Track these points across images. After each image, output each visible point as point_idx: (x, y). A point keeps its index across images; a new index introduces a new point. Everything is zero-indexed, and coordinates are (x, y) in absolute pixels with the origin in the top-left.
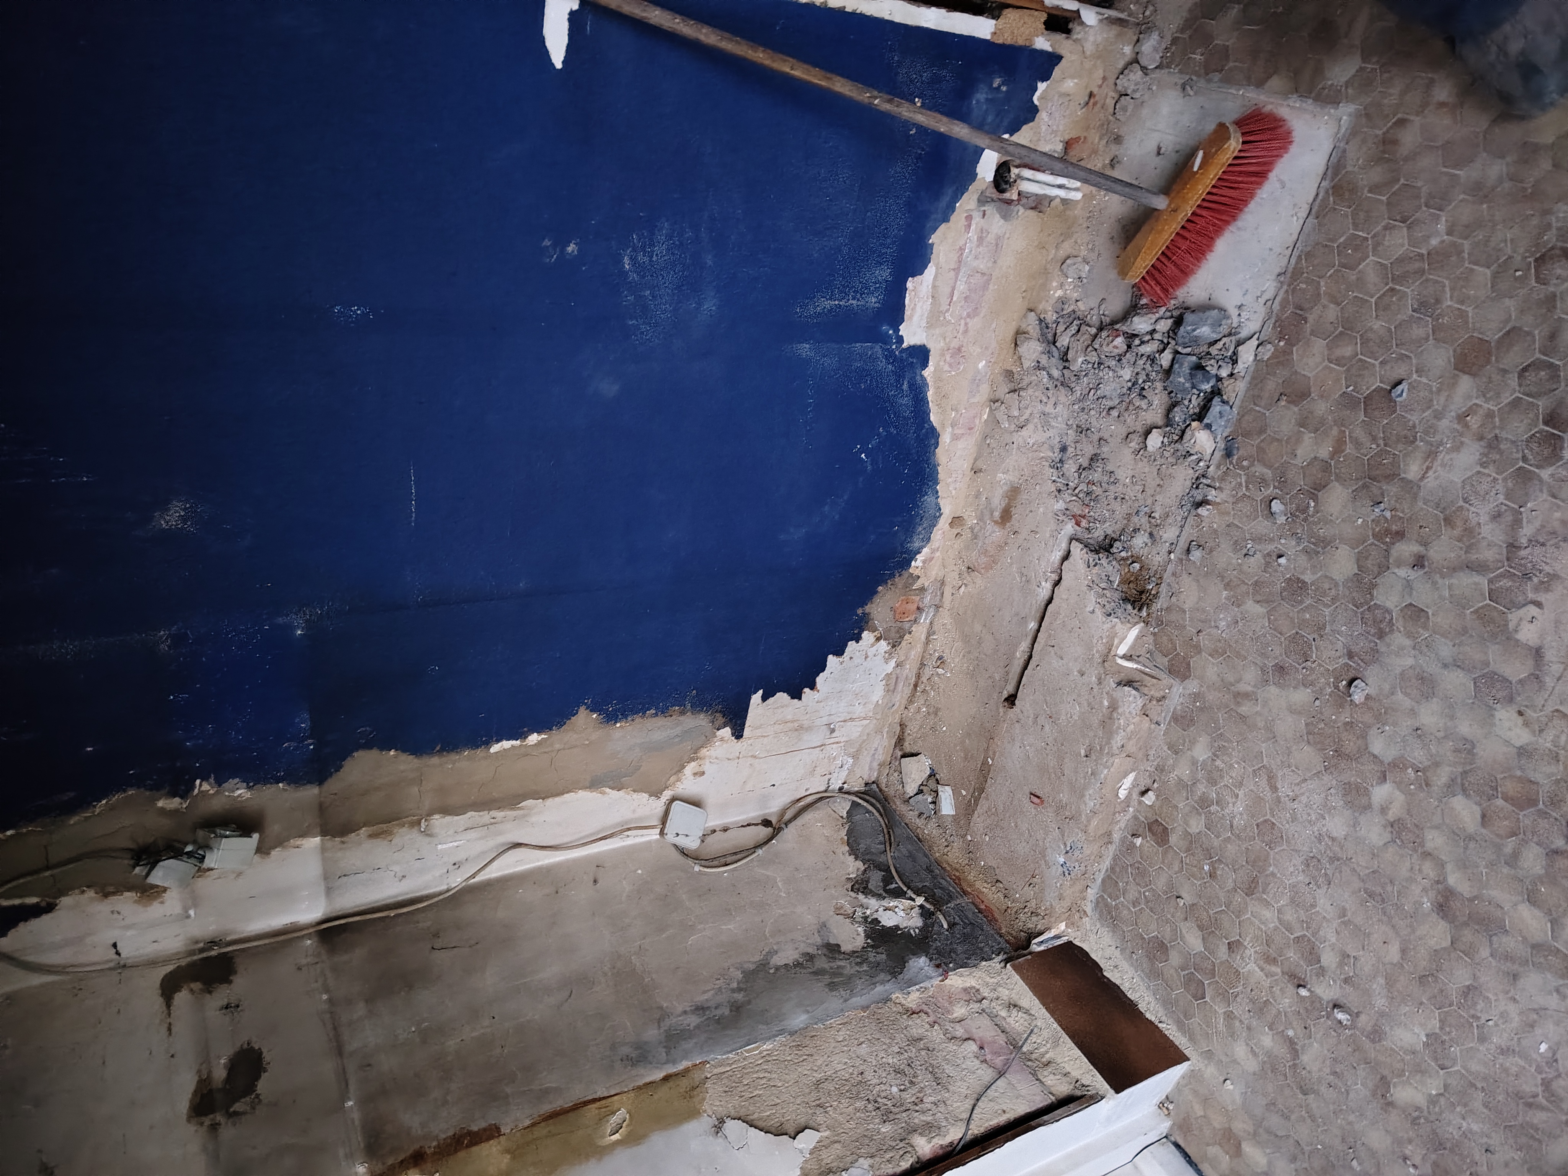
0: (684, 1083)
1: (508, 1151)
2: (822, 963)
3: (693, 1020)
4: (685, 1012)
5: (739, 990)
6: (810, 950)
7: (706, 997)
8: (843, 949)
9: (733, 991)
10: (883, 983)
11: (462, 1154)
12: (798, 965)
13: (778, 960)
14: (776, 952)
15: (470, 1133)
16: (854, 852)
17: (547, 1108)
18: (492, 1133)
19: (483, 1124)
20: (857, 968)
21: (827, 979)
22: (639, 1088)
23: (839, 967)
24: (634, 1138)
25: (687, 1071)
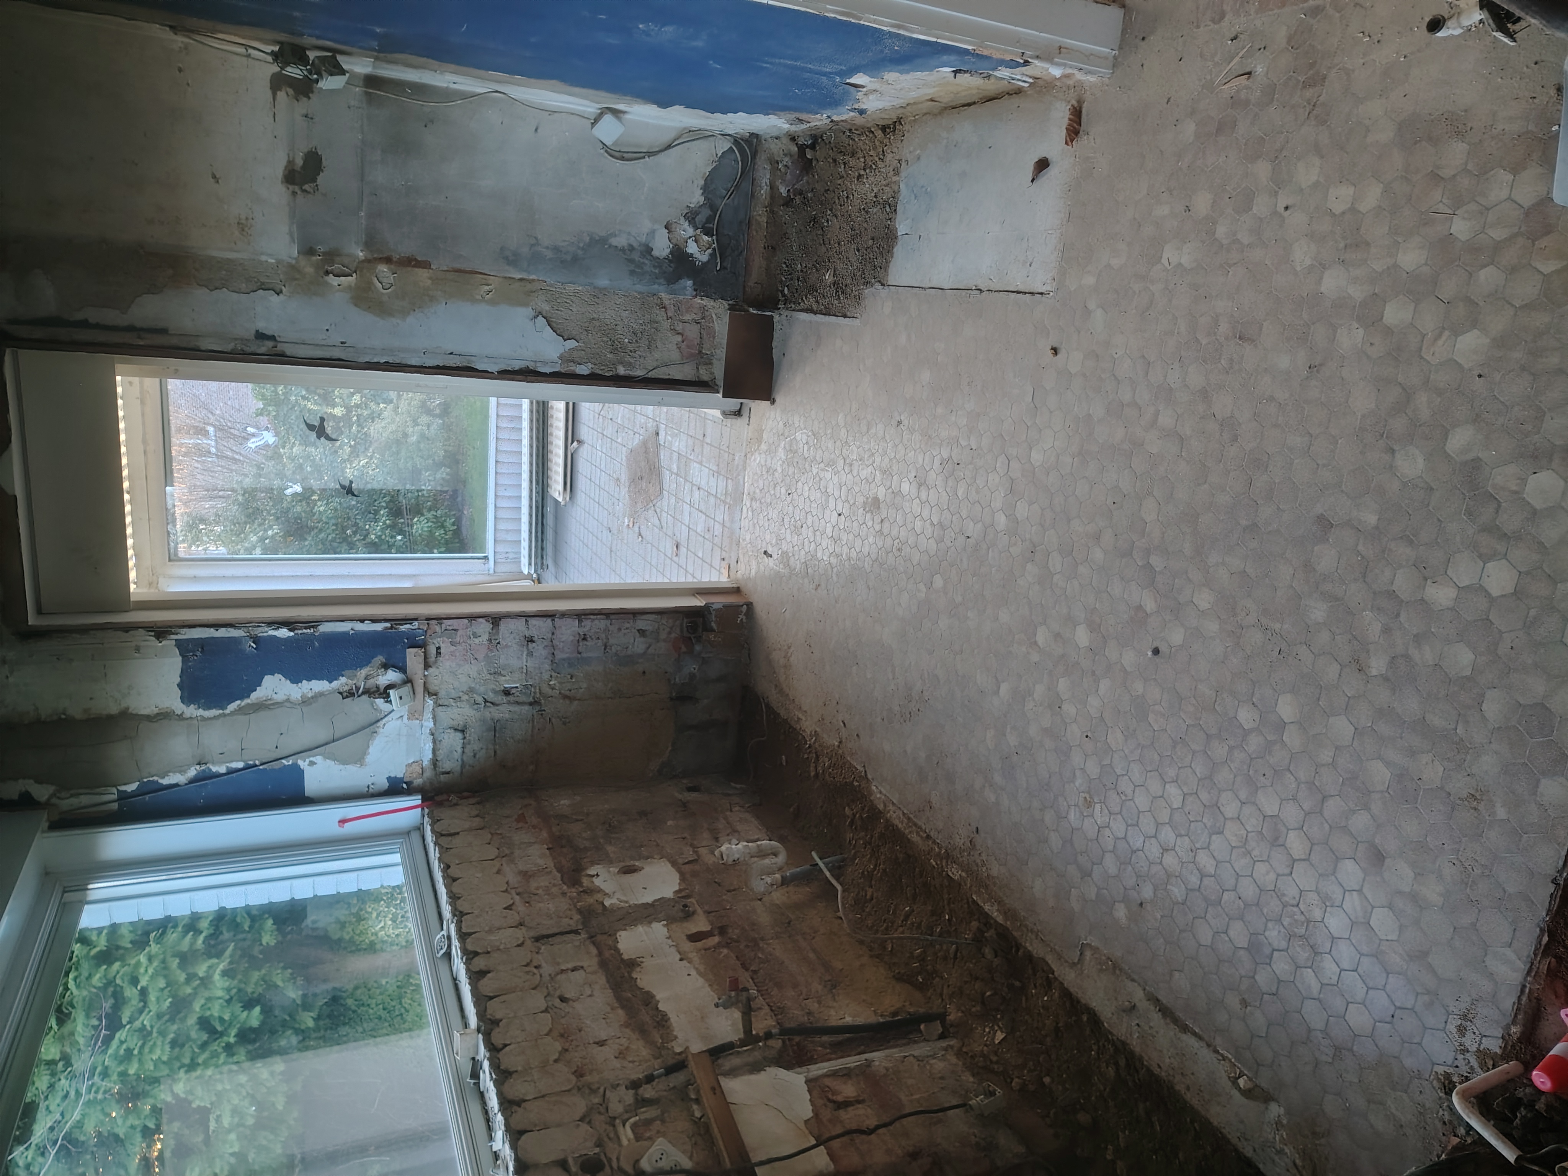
0: (529, 287)
1: (430, 278)
2: (636, 256)
3: (549, 254)
4: (547, 248)
5: (583, 249)
6: (635, 245)
7: (563, 244)
8: (653, 253)
9: (579, 248)
10: (659, 284)
11: (409, 269)
12: (623, 250)
13: (614, 241)
14: (615, 236)
15: (416, 260)
16: (705, 189)
17: (458, 266)
18: (426, 265)
19: (424, 259)
20: (652, 269)
21: (632, 267)
22: (506, 278)
23: (644, 263)
24: (493, 303)
25: (533, 280)
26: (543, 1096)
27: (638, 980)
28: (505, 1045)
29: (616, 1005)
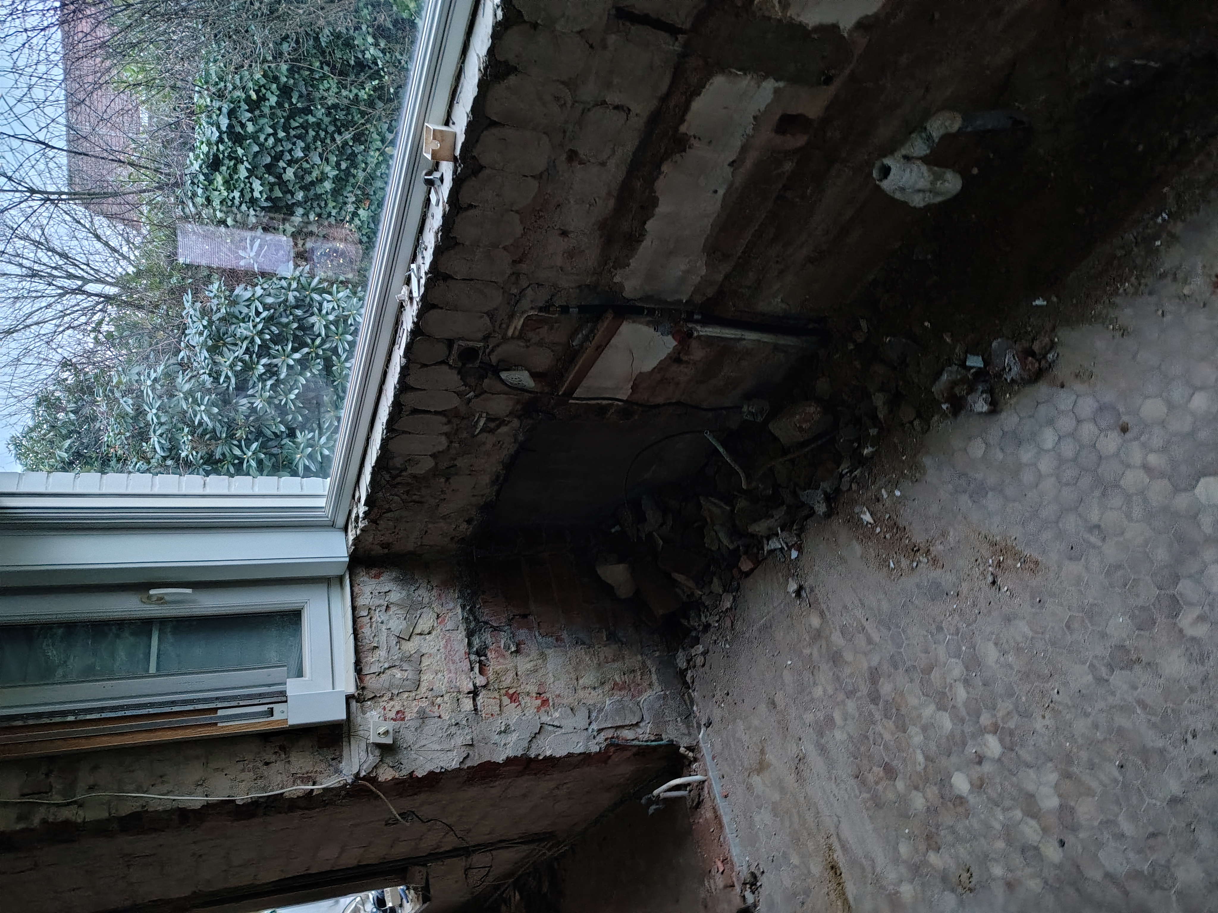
26: (472, 280)
27: (662, 177)
28: (471, 206)
29: (615, 193)
